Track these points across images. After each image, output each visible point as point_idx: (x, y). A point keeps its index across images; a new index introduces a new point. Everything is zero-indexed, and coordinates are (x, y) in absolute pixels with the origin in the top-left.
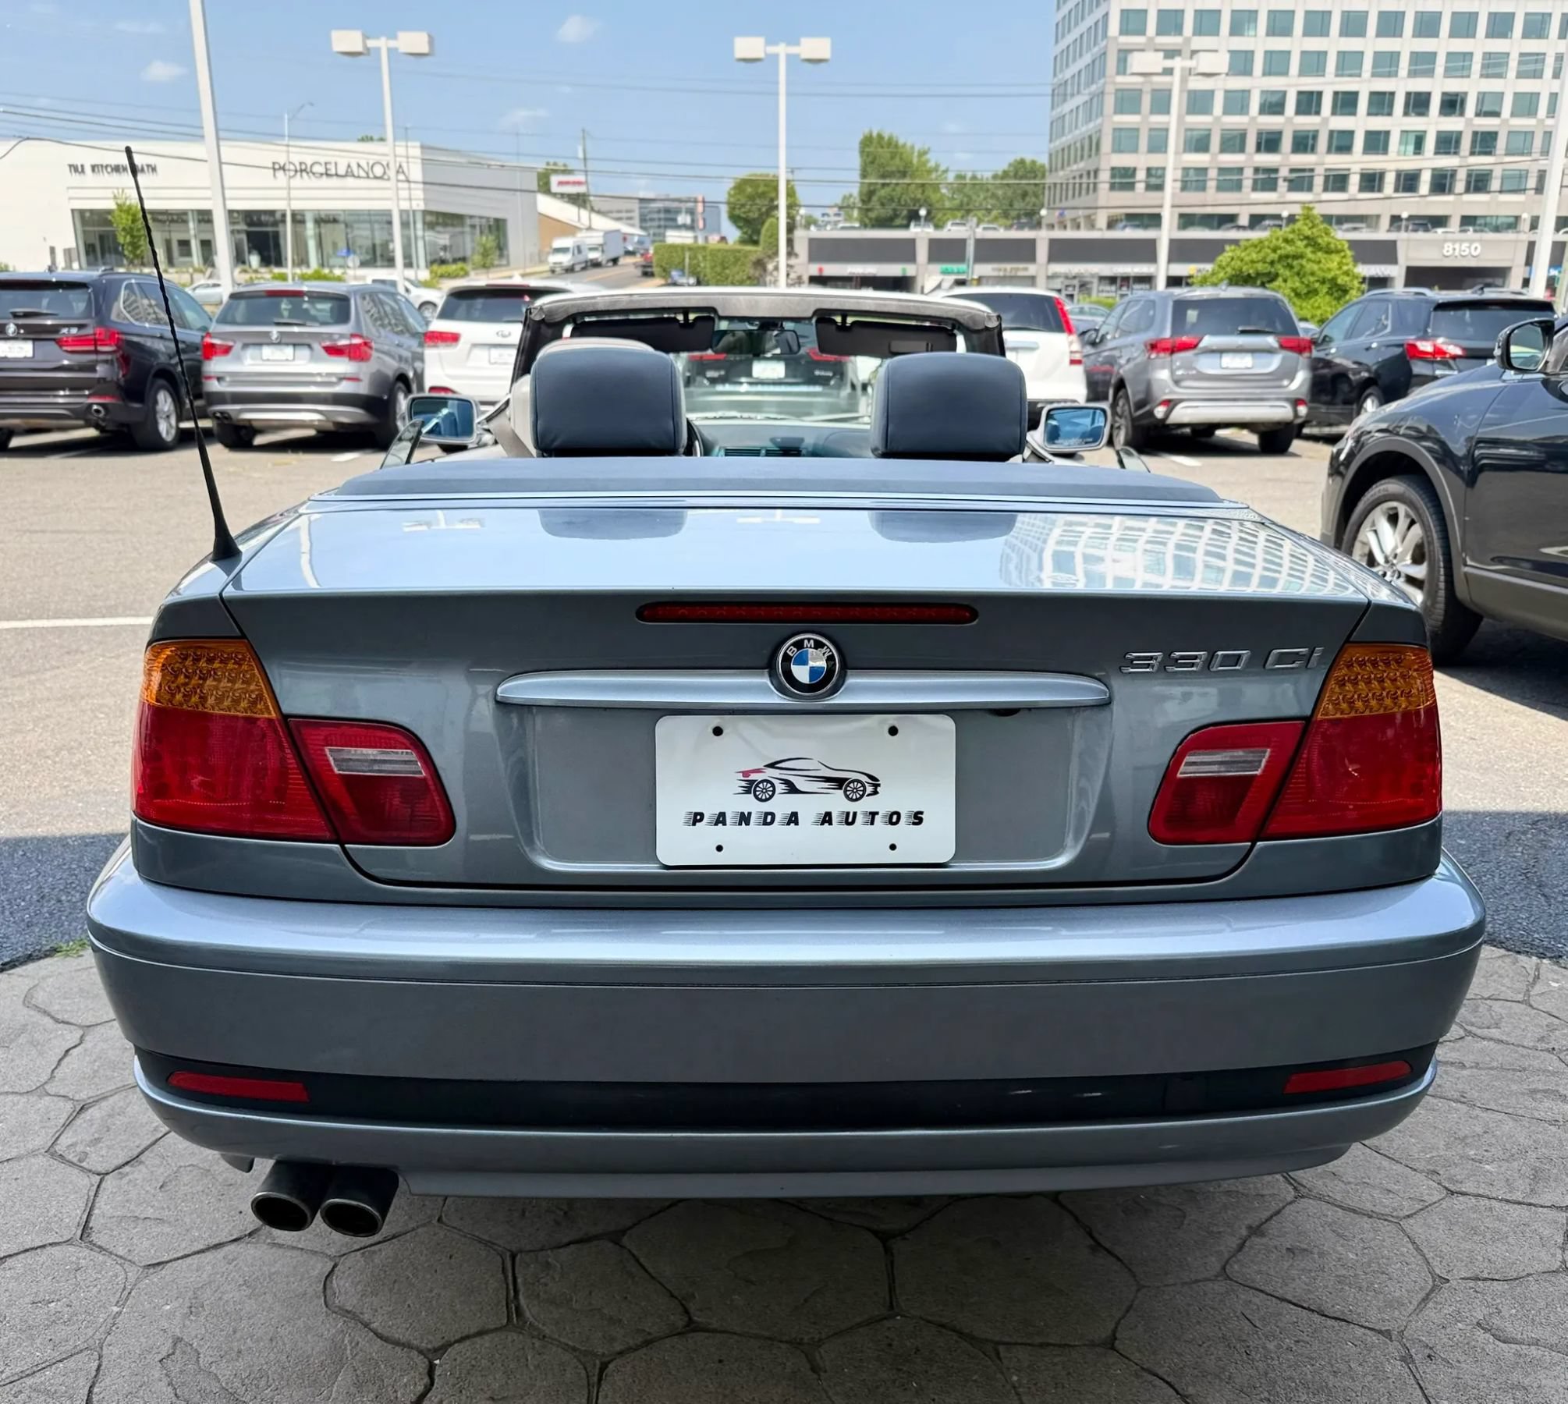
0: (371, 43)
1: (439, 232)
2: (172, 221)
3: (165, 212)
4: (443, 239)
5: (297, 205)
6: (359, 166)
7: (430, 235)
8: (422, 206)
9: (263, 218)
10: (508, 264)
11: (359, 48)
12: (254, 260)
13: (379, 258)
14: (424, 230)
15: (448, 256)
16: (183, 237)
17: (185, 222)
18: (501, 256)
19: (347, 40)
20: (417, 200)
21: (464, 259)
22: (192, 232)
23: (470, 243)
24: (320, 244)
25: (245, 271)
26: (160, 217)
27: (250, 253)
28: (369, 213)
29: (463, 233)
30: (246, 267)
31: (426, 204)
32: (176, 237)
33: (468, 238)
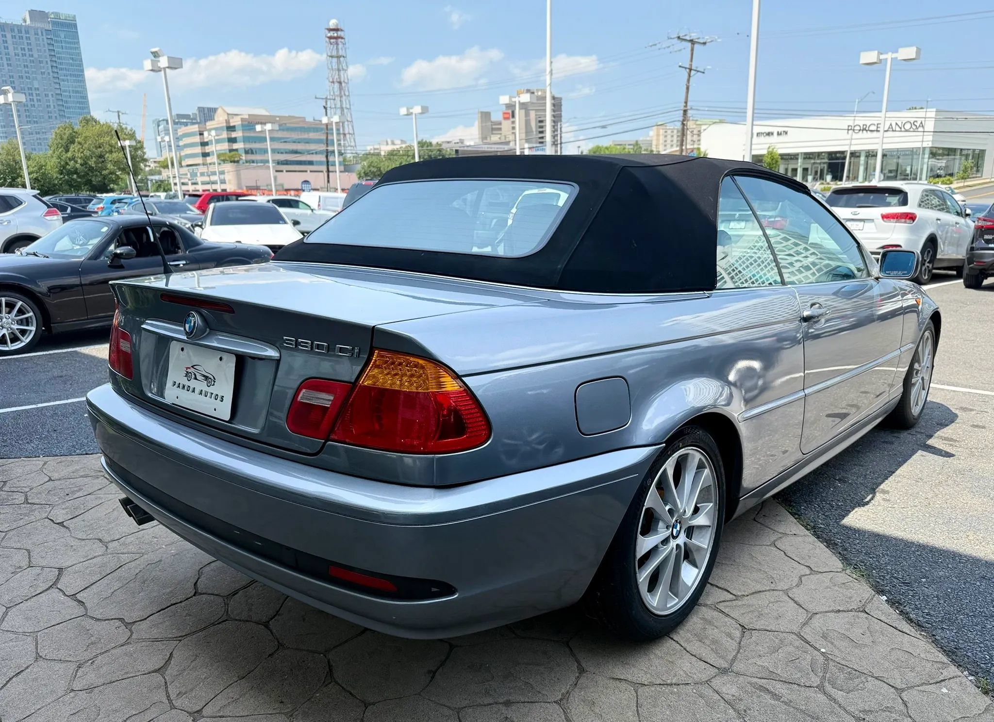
0: (882, 57)
1: (938, 159)
2: (791, 159)
3: (788, 155)
4: (942, 163)
5: (854, 148)
6: (896, 124)
7: (933, 162)
8: (930, 145)
9: (838, 155)
10: (982, 177)
11: (875, 60)
12: (829, 178)
13: (899, 174)
14: (929, 158)
15: (942, 172)
16: (794, 167)
17: (797, 159)
18: (978, 171)
19: (870, 56)
20: (928, 142)
21: (951, 175)
22: (799, 164)
23: (958, 164)
24: (866, 169)
25: (822, 184)
26: (785, 157)
27: (827, 174)
28: (898, 150)
29: (954, 159)
30: (824, 182)
31: (932, 144)
32: (791, 167)
33: (957, 162)
